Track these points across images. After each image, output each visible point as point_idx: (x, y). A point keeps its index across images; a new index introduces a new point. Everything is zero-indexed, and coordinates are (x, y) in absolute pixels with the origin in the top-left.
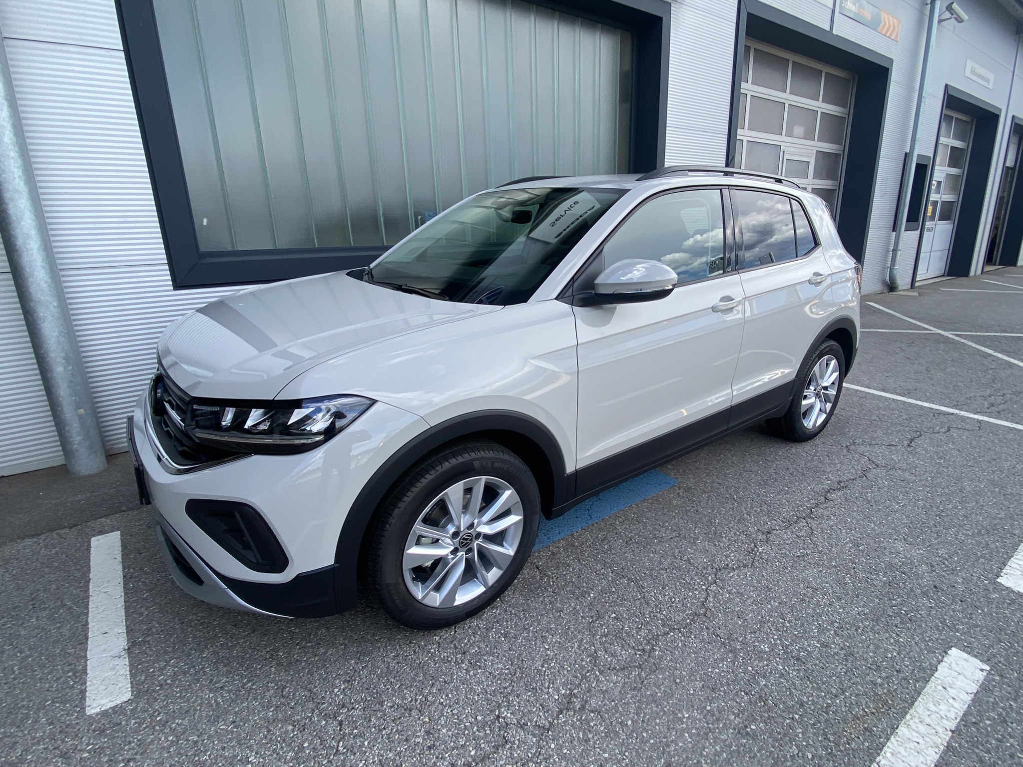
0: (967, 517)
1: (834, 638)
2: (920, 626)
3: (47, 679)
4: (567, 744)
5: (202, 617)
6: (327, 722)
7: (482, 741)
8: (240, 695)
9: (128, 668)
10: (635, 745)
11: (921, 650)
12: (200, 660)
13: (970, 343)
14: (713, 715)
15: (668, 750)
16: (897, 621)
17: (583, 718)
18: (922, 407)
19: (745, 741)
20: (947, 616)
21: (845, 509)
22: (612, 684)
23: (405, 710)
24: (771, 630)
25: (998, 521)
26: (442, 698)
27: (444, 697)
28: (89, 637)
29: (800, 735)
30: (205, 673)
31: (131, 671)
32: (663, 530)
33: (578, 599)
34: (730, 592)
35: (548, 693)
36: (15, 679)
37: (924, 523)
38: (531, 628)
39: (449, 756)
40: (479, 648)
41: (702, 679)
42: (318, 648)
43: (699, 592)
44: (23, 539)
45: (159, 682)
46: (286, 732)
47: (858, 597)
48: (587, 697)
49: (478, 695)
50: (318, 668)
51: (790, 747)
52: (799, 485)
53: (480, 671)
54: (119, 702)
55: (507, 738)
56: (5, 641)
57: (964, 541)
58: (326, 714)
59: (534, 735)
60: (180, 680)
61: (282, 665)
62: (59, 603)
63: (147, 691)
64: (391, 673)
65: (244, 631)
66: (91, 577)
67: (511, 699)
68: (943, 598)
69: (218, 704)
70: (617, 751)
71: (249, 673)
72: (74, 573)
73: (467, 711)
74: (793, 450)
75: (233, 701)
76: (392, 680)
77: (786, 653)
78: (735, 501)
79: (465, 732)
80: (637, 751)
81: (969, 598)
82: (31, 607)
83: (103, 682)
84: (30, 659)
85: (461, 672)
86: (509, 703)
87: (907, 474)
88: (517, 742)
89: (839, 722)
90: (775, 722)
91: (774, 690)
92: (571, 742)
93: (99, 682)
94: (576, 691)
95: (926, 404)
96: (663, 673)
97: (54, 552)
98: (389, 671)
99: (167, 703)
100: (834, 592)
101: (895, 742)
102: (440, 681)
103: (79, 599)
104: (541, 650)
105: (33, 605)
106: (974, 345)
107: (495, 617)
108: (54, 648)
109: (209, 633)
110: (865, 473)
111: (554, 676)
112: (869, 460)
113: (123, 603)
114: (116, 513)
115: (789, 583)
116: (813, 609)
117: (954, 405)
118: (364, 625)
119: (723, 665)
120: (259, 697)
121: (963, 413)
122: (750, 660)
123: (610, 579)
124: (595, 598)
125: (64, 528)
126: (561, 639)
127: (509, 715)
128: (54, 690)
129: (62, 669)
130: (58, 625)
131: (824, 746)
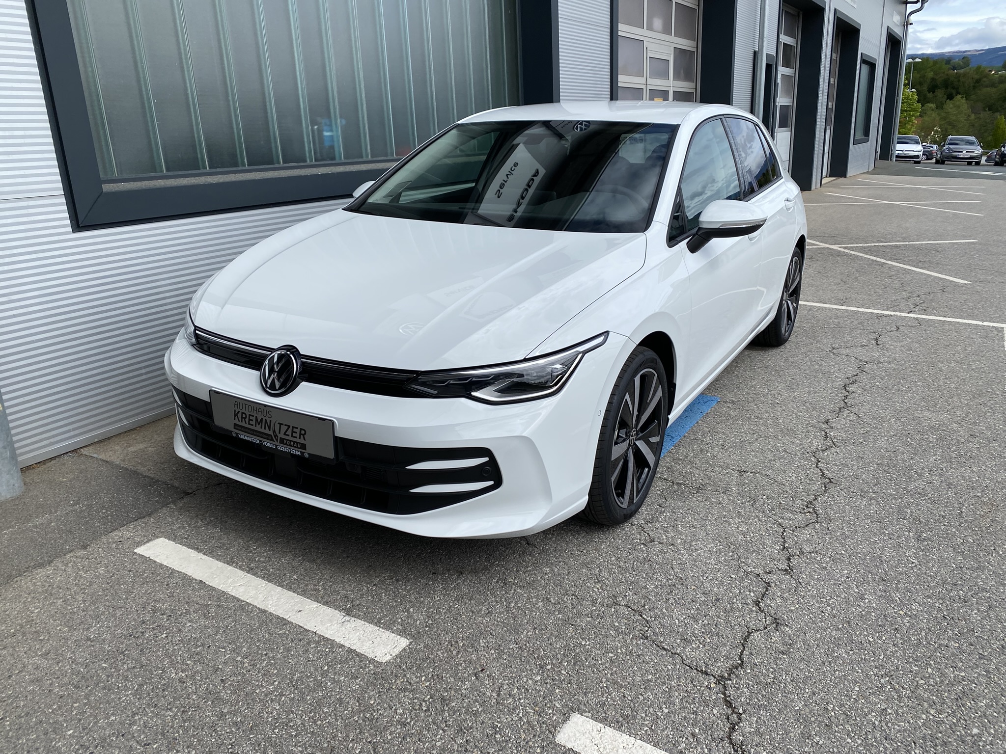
1: (931, 477)
2: (979, 459)
4: (813, 573)
5: (391, 576)
8: (514, 613)
9: (372, 625)
12: (438, 603)
13: (861, 254)
17: (809, 557)
21: (868, 396)
22: (808, 536)
23: (669, 586)
24: (886, 481)
26: (690, 573)
28: (285, 617)
29: (957, 532)
30: (458, 609)
31: (378, 626)
32: (743, 435)
33: (724, 493)
34: (836, 465)
35: (768, 551)
36: (253, 665)
40: (682, 539)
42: (541, 569)
43: (814, 470)
44: (29, 571)
45: (420, 625)
46: (589, 622)
48: (798, 546)
50: (558, 580)
51: (956, 540)
53: (699, 551)
54: (402, 646)
55: (767, 581)
58: (607, 605)
59: (785, 575)
60: (440, 618)
61: (524, 587)
62: (197, 605)
63: (419, 633)
65: (452, 575)
66: (198, 579)
67: (744, 561)
69: (502, 622)
71: (501, 599)
72: (168, 581)
75: (513, 618)
76: (635, 573)
78: (780, 404)
79: (731, 586)
82: (165, 616)
83: (361, 640)
84: (244, 649)
85: (685, 556)
86: (745, 563)
88: (776, 581)
89: (974, 520)
91: (919, 513)
92: (815, 571)
93: (357, 641)
94: (786, 545)
95: (864, 310)
97: (102, 571)
98: (625, 569)
100: (908, 451)
103: (215, 597)
104: (733, 529)
105: (163, 614)
106: (865, 256)
109: (416, 584)
110: (861, 369)
111: (761, 541)
112: (856, 359)
113: (279, 588)
114: (123, 524)
115: (872, 451)
116: (903, 463)
117: (888, 308)
119: (873, 507)
121: (899, 314)
122: (888, 501)
124: (738, 490)
125: (73, 551)
126: (741, 519)
127: (753, 569)
128: (315, 659)
130: (230, 619)
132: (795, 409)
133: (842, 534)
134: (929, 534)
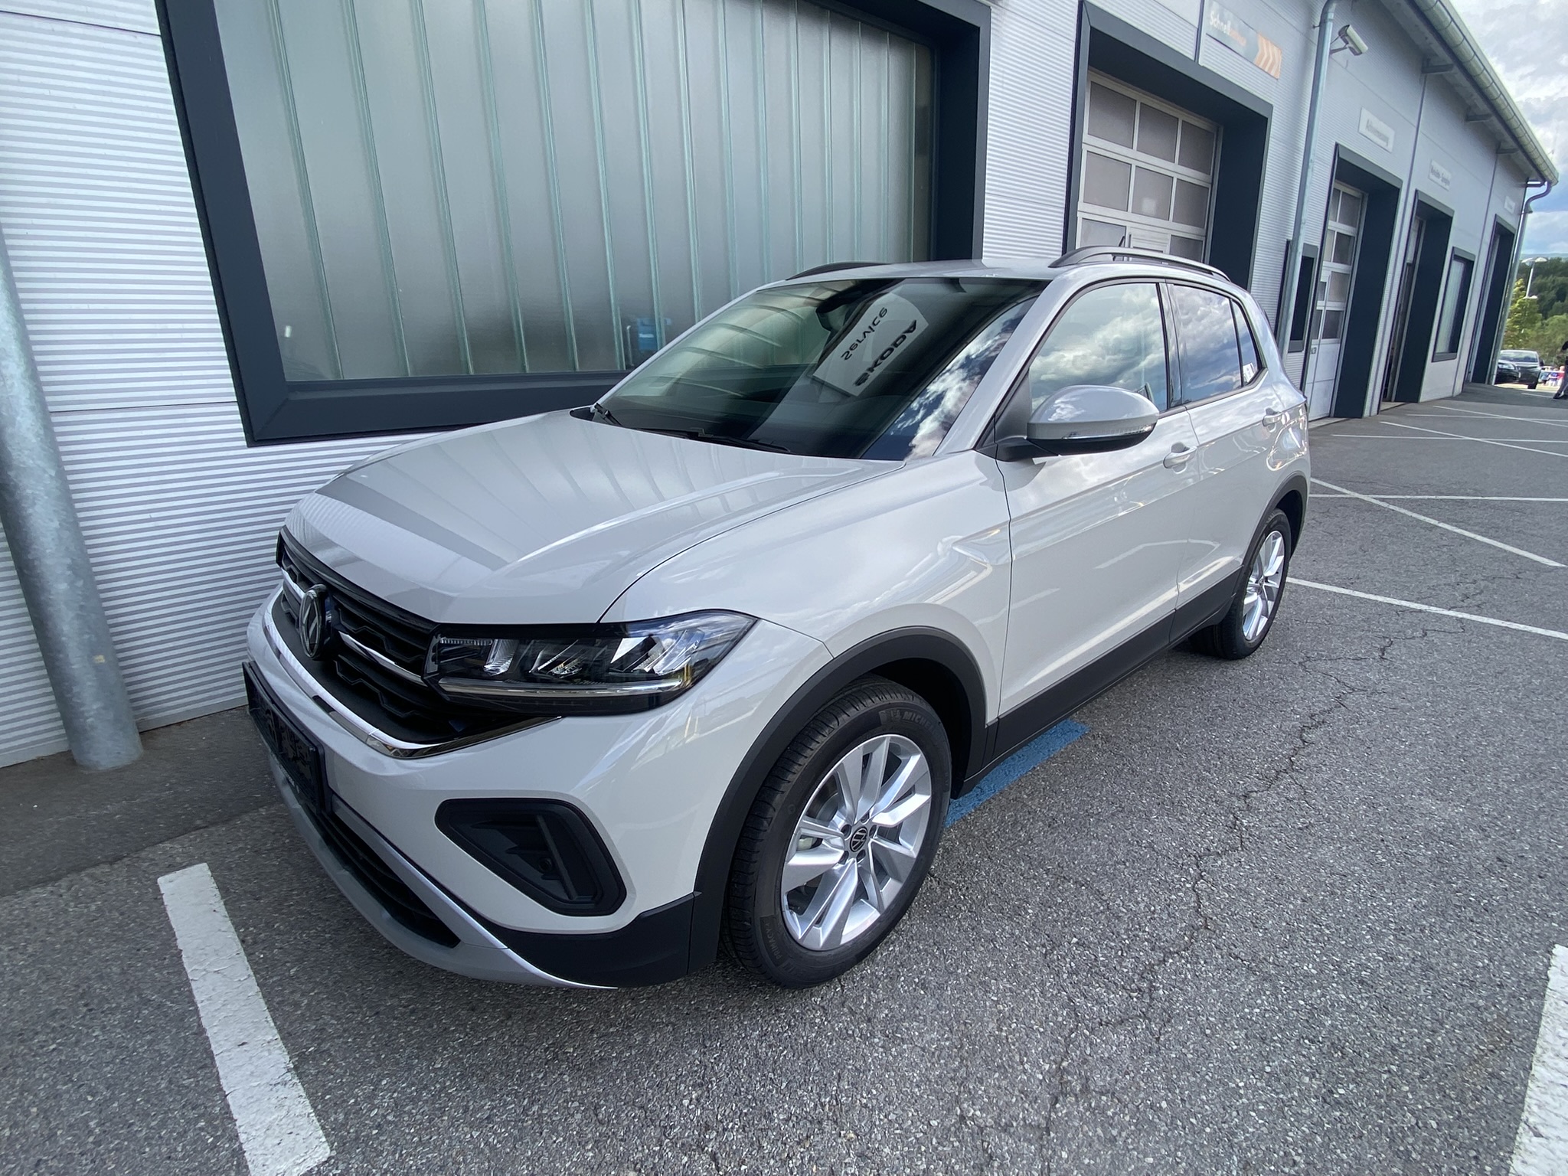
0: (1499, 756)
2: (1502, 917)
3: (160, 1137)
5: (410, 1000)
6: (690, 1157)
7: (953, 1161)
8: (525, 1128)
9: (307, 1102)
10: (1187, 1139)
11: (1516, 950)
12: (433, 1075)
13: (1403, 511)
14: (1279, 1080)
15: (1236, 1140)
16: (1469, 913)
18: (1377, 603)
19: (1338, 1114)
20: (1530, 899)
21: (1334, 754)
22: (1115, 1048)
23: (811, 1122)
25: (1540, 760)
26: (862, 1097)
27: (865, 1095)
28: (215, 1053)
29: (1410, 1097)
30: (450, 1098)
31: (314, 1107)
32: (1096, 802)
33: (1010, 918)
36: (97, 1143)
38: (960, 971)
41: (1242, 1027)
42: (629, 1034)
44: (26, 888)
45: (373, 1119)
49: (918, 1086)
50: (640, 1067)
51: (1404, 1116)
52: (1258, 723)
54: (312, 1164)
56: (55, 1076)
57: (1508, 791)
58: (683, 1144)
59: (1029, 1141)
60: (410, 1113)
61: (579, 1070)
62: (136, 999)
63: (357, 1138)
64: (764, 1065)
65: (494, 1018)
66: (180, 947)
68: (1516, 874)
69: (493, 1148)
70: (1163, 1151)
71: (528, 1089)
72: (145, 943)
73: (910, 1115)
74: (1231, 673)
75: (516, 1140)
76: (771, 1075)
77: (1341, 974)
78: (1180, 752)
80: (1192, 1147)
81: (1548, 871)
82: (85, 1009)
83: (268, 1132)
84: (116, 1105)
85: (877, 1051)
87: (1397, 700)
89: (1453, 1069)
90: (1369, 1080)
91: (1348, 1032)
93: (261, 1133)
94: (1065, 1064)
95: (1380, 599)
97: (93, 908)
98: (761, 1063)
99: (401, 1155)
100: (1370, 878)
101: (1536, 1089)
102: (849, 1070)
103: (170, 988)
105: (86, 1005)
106: (1409, 513)
107: (896, 958)
108: (154, 1079)
109: (431, 1026)
110: (1340, 702)
111: (1024, 1043)
112: (1339, 682)
113: (257, 989)
114: (186, 831)
116: (1352, 905)
117: (1418, 599)
118: (691, 989)
120: (560, 1128)
121: (1433, 609)
122: (1297, 990)
123: (1048, 883)
124: (1036, 916)
125: (98, 865)
126: (1011, 984)
128: (180, 1155)
129: (183, 1116)
130: (149, 1037)
131: (1448, 1107)
132: (1201, 764)
133: (1179, 1058)
134: (1351, 1091)
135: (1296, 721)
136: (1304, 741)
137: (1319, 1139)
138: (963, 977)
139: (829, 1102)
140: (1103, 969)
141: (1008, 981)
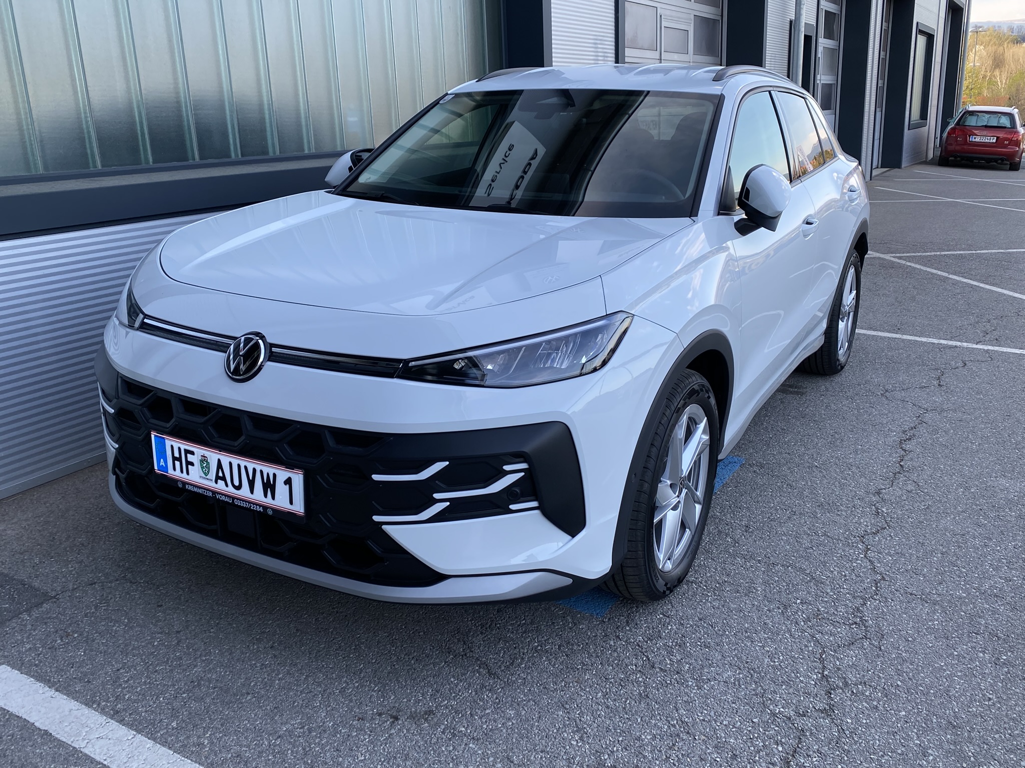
1: (1011, 572)
4: (861, 716)
7: (779, 737)
10: (921, 698)
13: (918, 267)
14: (964, 658)
15: (951, 694)
17: (855, 691)
18: (923, 344)
19: (1006, 669)
21: (929, 457)
23: (671, 736)
24: (954, 578)
27: (700, 715)
32: (773, 511)
33: (747, 595)
34: (889, 554)
35: (802, 682)
37: (1009, 458)
38: (727, 633)
39: (759, 758)
40: (690, 664)
41: (931, 634)
42: (503, 712)
43: (861, 561)
47: (1003, 534)
48: (841, 674)
49: (733, 703)
50: (525, 729)
52: (868, 441)
53: (712, 683)
55: (800, 728)
59: (823, 718)
64: (617, 711)
67: (770, 697)
70: (910, 708)
73: (737, 719)
76: (626, 716)
77: (981, 593)
78: (819, 468)
79: (754, 735)
80: (926, 702)
85: (694, 689)
86: (771, 700)
87: (960, 414)
88: (813, 728)
90: (1018, 649)
92: (863, 713)
95: (924, 339)
96: (892, 637)
98: (613, 710)
100: (980, 534)
102: (680, 703)
103: (63, 757)
104: (757, 648)
109: (335, 736)
110: (921, 420)
111: (793, 666)
112: (914, 405)
113: (150, 741)
115: (935, 535)
119: (938, 616)
121: (965, 345)
127: (782, 710)
132: (838, 475)
133: (898, 657)
134: (1010, 656)
135: (894, 437)
136: (905, 451)
137: (1000, 684)
138: (732, 636)
139: (677, 723)
140: (825, 615)
141: (764, 633)
